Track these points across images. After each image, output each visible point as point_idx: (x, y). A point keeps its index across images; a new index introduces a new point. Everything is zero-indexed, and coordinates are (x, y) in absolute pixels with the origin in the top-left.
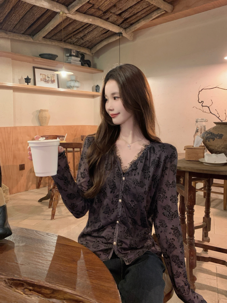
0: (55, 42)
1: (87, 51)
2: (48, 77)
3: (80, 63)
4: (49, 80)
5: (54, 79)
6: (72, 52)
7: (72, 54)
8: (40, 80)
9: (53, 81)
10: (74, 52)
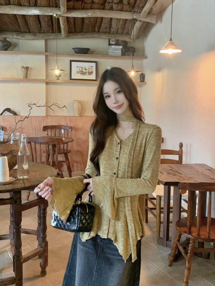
2: (86, 69)
8: (76, 73)
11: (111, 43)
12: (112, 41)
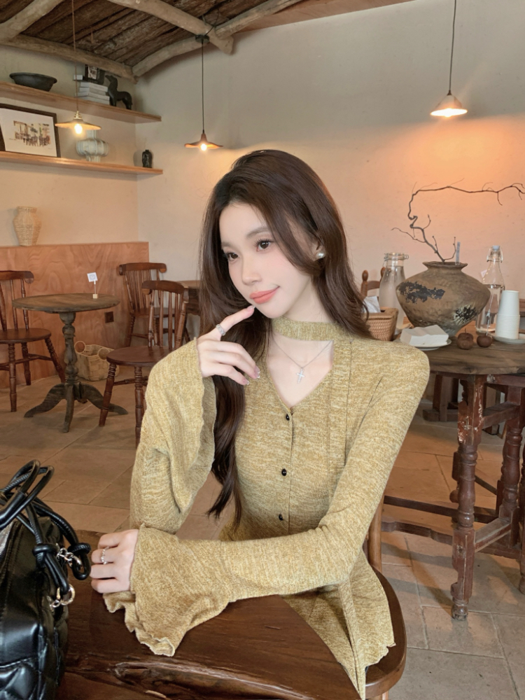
0: (48, 46)
1: (125, 70)
2: (33, 130)
3: (108, 98)
4: (35, 137)
5: (48, 134)
6: (89, 71)
7: (89, 76)
8: (14, 137)
9: (45, 139)
10: (93, 73)
12: (91, 72)
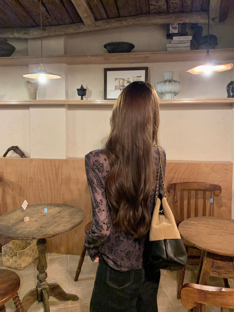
7: (171, 32)
8: (114, 89)
10: (175, 28)
11: (172, 31)
12: (173, 28)
